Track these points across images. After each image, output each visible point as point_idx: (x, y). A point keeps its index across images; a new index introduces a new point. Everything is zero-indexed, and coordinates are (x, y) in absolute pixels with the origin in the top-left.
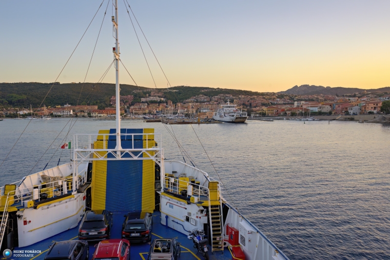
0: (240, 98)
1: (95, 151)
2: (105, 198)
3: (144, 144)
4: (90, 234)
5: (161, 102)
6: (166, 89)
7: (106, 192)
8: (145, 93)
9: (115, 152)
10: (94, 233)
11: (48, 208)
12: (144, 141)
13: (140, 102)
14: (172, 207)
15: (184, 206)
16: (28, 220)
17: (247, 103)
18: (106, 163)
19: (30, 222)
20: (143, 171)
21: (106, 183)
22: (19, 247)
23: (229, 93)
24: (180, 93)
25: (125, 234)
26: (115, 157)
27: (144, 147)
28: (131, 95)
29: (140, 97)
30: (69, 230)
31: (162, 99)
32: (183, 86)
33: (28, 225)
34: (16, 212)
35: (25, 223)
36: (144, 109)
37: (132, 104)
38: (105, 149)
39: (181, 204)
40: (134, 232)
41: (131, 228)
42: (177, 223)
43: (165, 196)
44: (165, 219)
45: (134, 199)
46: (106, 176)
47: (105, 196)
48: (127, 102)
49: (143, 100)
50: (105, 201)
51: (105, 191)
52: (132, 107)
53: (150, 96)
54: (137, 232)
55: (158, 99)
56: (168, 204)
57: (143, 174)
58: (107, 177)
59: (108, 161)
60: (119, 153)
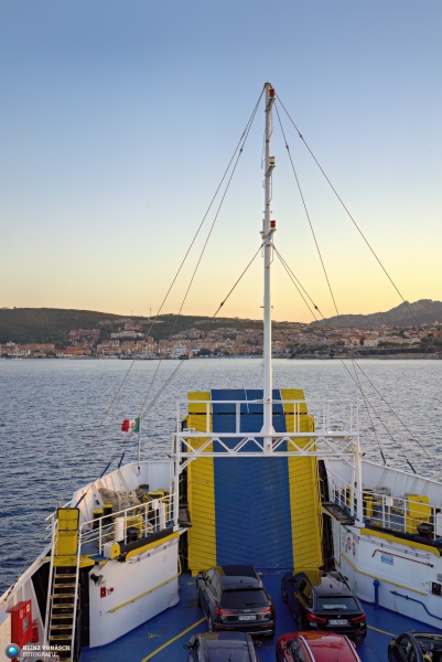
0: (246, 333)
1: (221, 438)
2: (214, 540)
3: (287, 423)
4: (241, 618)
5: (138, 339)
6: (146, 319)
7: (217, 527)
8: (116, 326)
9: (261, 440)
10: (248, 618)
11: (139, 560)
12: (287, 417)
13: (109, 339)
14: (391, 562)
15: (425, 561)
16: (108, 588)
17: (253, 340)
18: (212, 462)
19: (112, 590)
20: (290, 481)
21: (213, 507)
22: (91, 646)
23: (232, 326)
24: (164, 325)
25: (314, 620)
26: (261, 450)
27: (288, 428)
28: (96, 328)
29: (110, 332)
30: (168, 609)
31: (140, 334)
32: (171, 315)
33: (108, 597)
34: (90, 568)
35: (103, 592)
36: (115, 349)
37: (99, 342)
38: (209, 433)
39: (417, 555)
40: (335, 617)
41: (326, 607)
42: (407, 598)
43: (369, 535)
44: (373, 588)
45: (276, 541)
46: (213, 490)
47: (214, 535)
48: (91, 338)
49: (114, 335)
50: (214, 546)
51: (214, 523)
52: (99, 346)
53: (123, 329)
54: (343, 617)
55: (135, 335)
56: (379, 555)
57: (291, 486)
58: (216, 493)
59: (216, 459)
60: (268, 442)
